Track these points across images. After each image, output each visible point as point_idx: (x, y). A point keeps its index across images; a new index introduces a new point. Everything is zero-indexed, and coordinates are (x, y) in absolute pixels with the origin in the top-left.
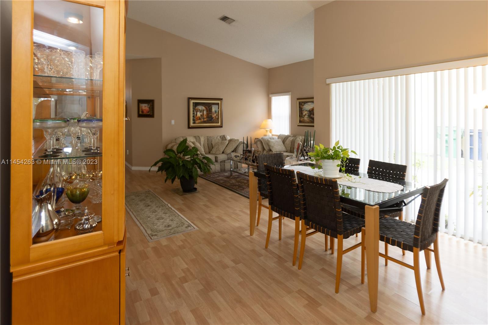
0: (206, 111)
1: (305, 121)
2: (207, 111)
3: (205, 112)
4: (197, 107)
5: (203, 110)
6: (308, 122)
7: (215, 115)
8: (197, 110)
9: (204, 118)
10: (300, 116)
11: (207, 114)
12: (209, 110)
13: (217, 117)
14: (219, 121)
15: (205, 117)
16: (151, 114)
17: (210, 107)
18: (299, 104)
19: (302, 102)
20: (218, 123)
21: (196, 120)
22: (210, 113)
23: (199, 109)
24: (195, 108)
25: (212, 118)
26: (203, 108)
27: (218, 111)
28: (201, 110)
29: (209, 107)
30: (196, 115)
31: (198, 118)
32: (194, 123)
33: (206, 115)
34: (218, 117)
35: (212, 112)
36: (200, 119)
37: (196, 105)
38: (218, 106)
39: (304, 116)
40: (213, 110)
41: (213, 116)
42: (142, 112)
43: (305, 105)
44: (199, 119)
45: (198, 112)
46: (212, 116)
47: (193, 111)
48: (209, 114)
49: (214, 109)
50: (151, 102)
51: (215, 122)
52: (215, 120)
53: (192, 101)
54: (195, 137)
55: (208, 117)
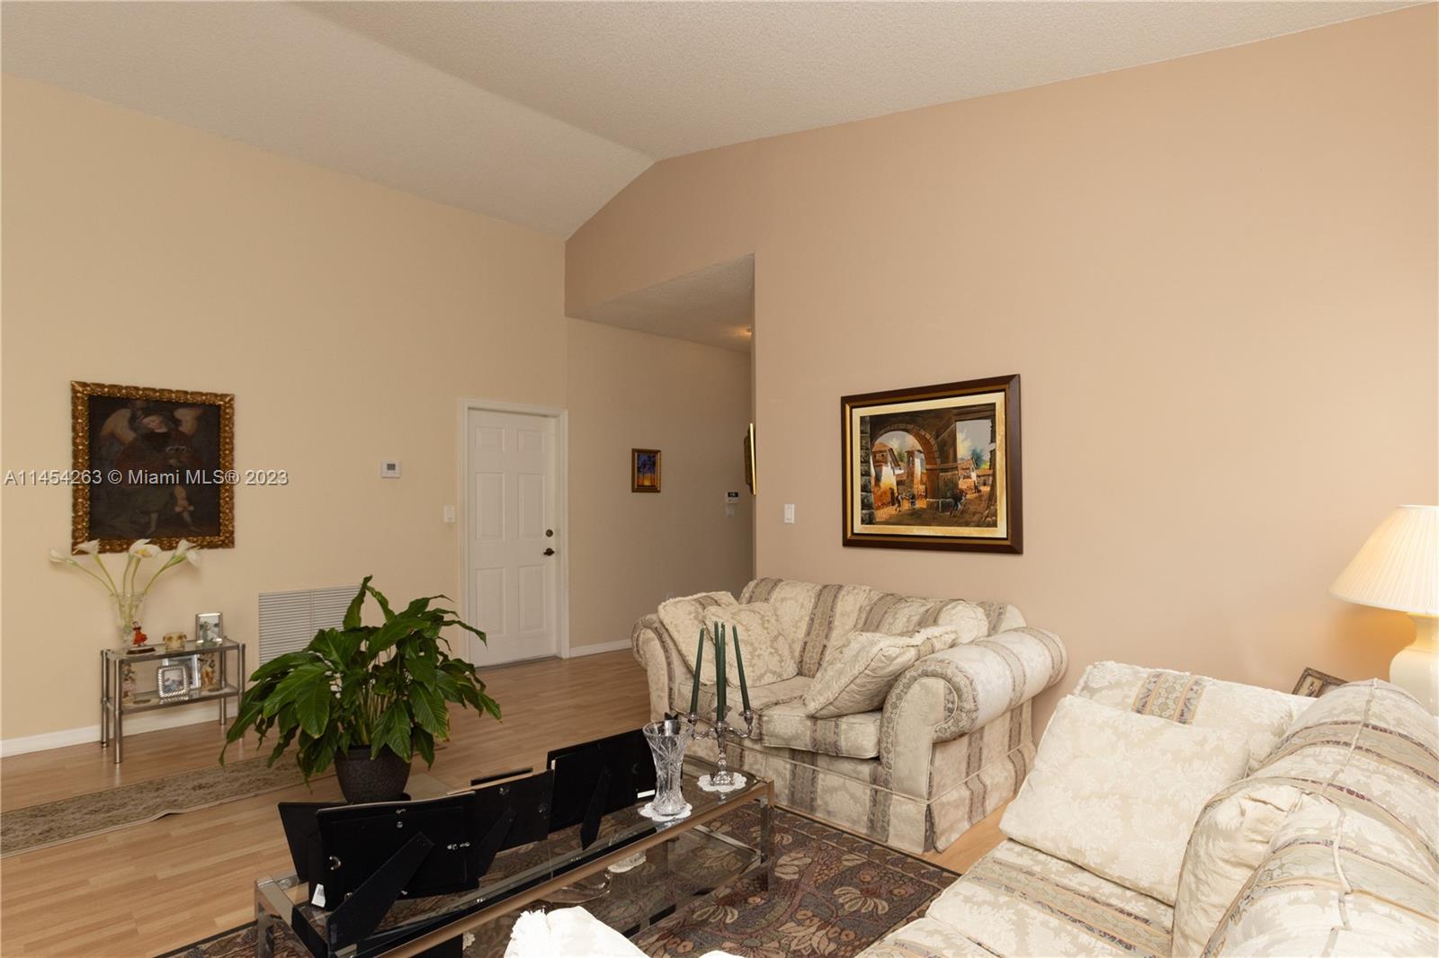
0: (923, 455)
2: (929, 459)
3: (919, 465)
4: (878, 442)
5: (911, 454)
7: (974, 475)
8: (879, 456)
9: (913, 498)
11: (931, 474)
12: (942, 454)
13: (986, 489)
14: (995, 514)
15: (919, 488)
17: (945, 435)
20: (994, 524)
21: (878, 508)
22: (945, 466)
23: (890, 450)
24: (872, 445)
25: (958, 496)
26: (912, 441)
27: (993, 453)
28: (900, 454)
29: (938, 434)
30: (878, 479)
31: (885, 493)
32: (869, 520)
33: (925, 480)
34: (993, 486)
35: (955, 459)
36: (894, 500)
37: (876, 426)
40: (963, 449)
41: (963, 484)
44: (892, 498)
45: (886, 464)
46: (957, 485)
47: (865, 461)
48: (941, 474)
49: (967, 444)
51: (976, 518)
52: (972, 508)
53: (859, 413)
54: (823, 586)
55: (933, 491)
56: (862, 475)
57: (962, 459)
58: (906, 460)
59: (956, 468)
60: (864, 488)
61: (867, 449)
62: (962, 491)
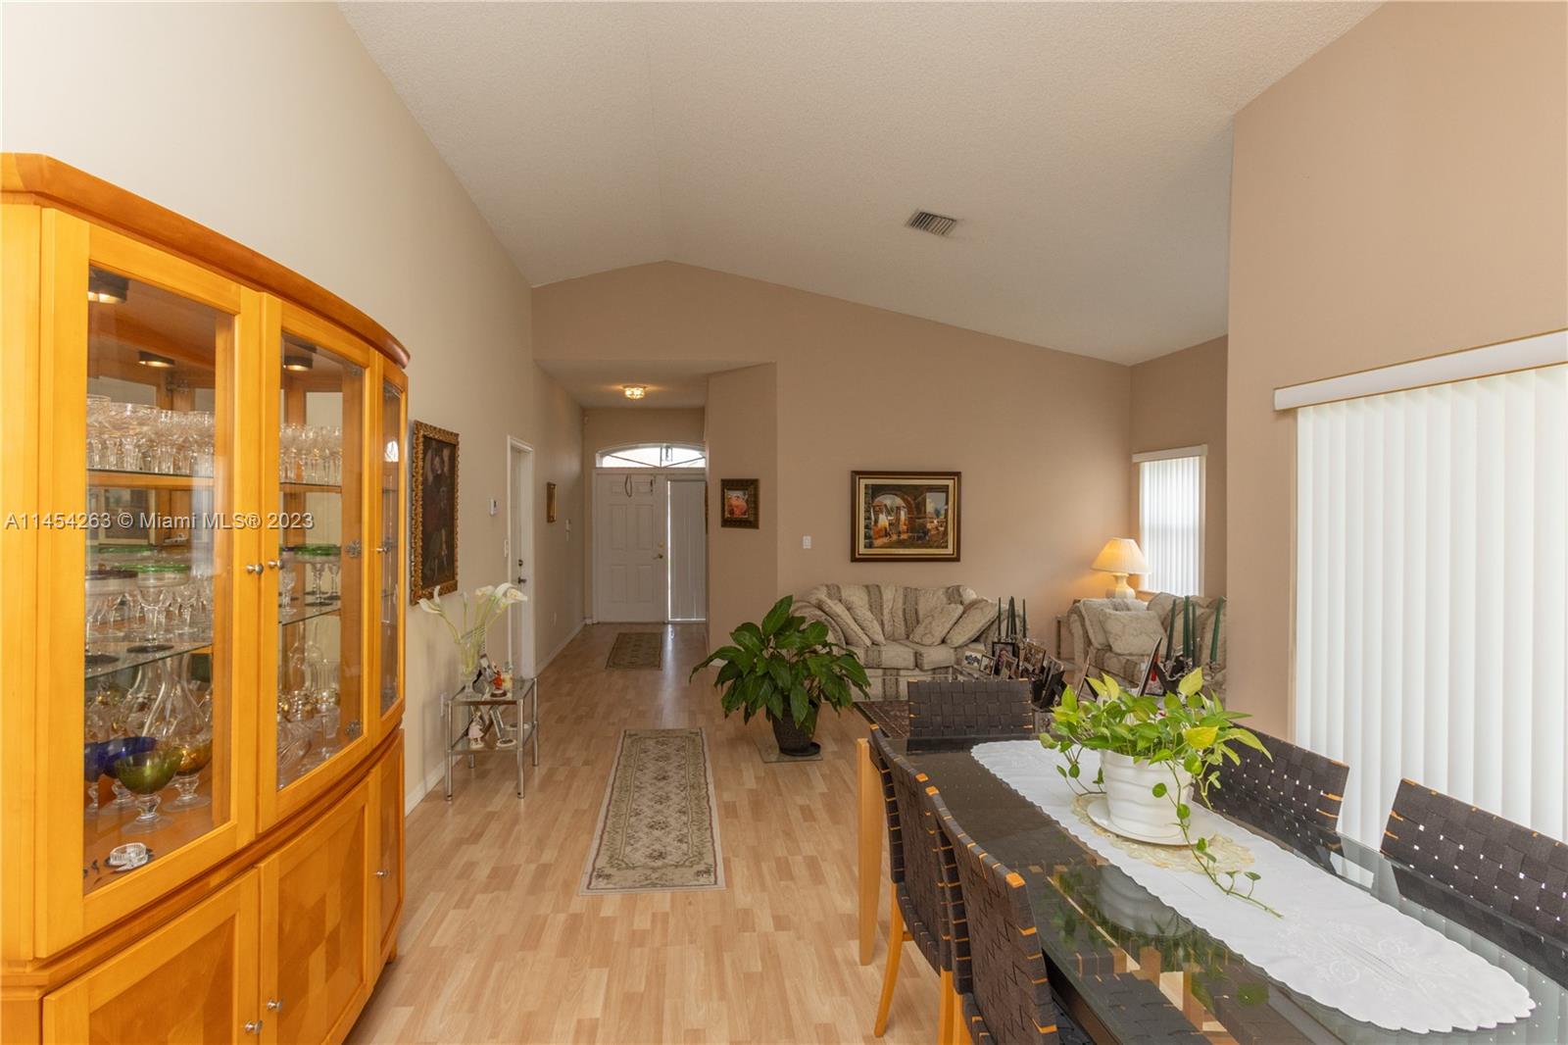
3: (903, 515)
4: (877, 500)
5: (898, 508)
7: (935, 522)
9: (899, 533)
13: (942, 529)
14: (947, 542)
15: (903, 528)
16: (752, 519)
17: (920, 499)
20: (946, 547)
21: (876, 539)
22: (920, 516)
23: (886, 506)
25: (926, 532)
26: (899, 501)
27: (946, 510)
29: (915, 498)
30: (876, 521)
31: (881, 530)
32: (870, 546)
34: (946, 527)
35: (925, 512)
36: (887, 534)
37: (875, 491)
38: (944, 495)
40: (930, 507)
41: (929, 526)
42: (732, 512)
44: (884, 533)
45: (882, 513)
46: (925, 527)
47: (867, 511)
49: (932, 505)
50: (749, 486)
51: (936, 544)
52: (934, 539)
53: (863, 482)
54: (867, 587)
55: (911, 529)
60: (867, 527)
62: (929, 530)
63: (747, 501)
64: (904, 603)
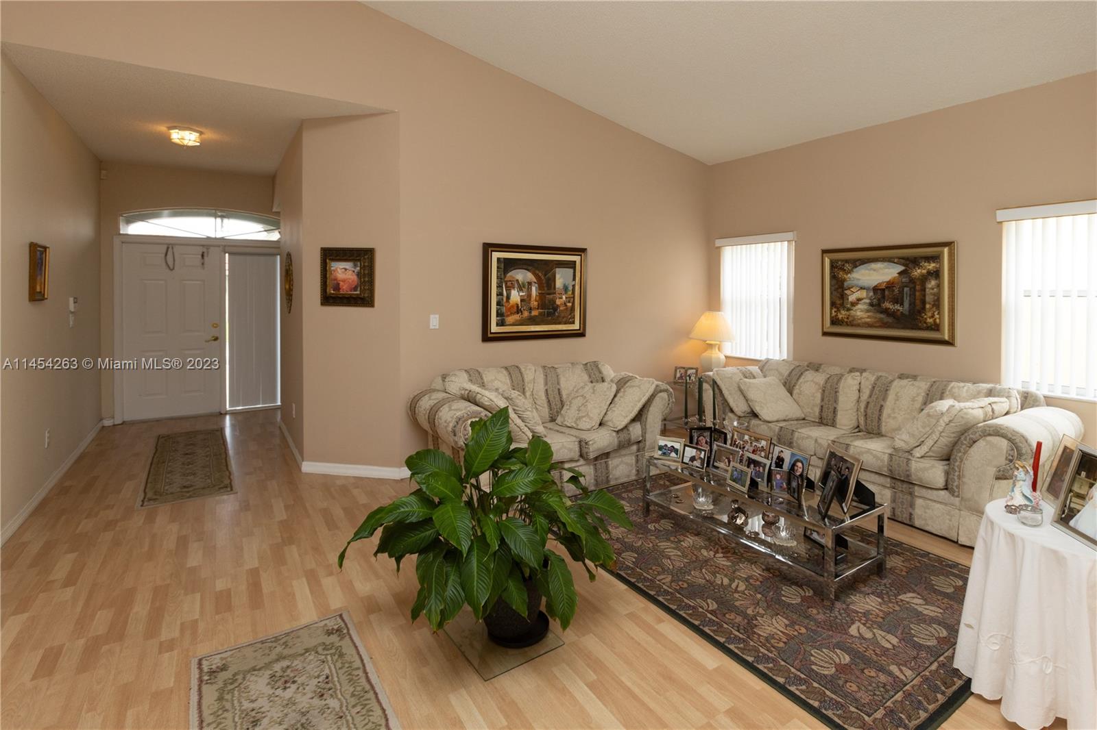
0: (537, 285)
1: (855, 322)
2: (540, 287)
3: (534, 291)
4: (509, 275)
5: (530, 284)
6: (869, 326)
7: (564, 297)
8: (509, 284)
9: (530, 309)
10: (833, 304)
11: (541, 296)
12: (547, 284)
13: (569, 305)
14: (574, 318)
15: (534, 304)
16: (365, 295)
17: (550, 274)
18: (833, 266)
19: (847, 261)
20: (573, 323)
21: (508, 316)
22: (548, 292)
23: (518, 281)
24: (505, 277)
25: (555, 308)
26: (529, 277)
27: (574, 286)
28: (523, 283)
29: (545, 275)
30: (508, 297)
31: (512, 306)
32: (501, 323)
33: (538, 298)
34: (573, 303)
35: (555, 288)
36: (518, 311)
37: (507, 265)
38: (571, 270)
39: (853, 304)
40: (559, 283)
41: (558, 302)
42: (337, 287)
43: (855, 270)
44: (515, 310)
45: (514, 288)
46: (554, 302)
47: (499, 286)
48: (547, 296)
50: (363, 257)
51: (564, 320)
52: (562, 315)
53: (496, 255)
54: (506, 368)
55: (542, 305)
56: (497, 295)
57: (558, 288)
58: (527, 287)
59: (555, 293)
60: (499, 303)
61: (501, 279)
62: (558, 305)
63: (358, 274)
64: (546, 384)
